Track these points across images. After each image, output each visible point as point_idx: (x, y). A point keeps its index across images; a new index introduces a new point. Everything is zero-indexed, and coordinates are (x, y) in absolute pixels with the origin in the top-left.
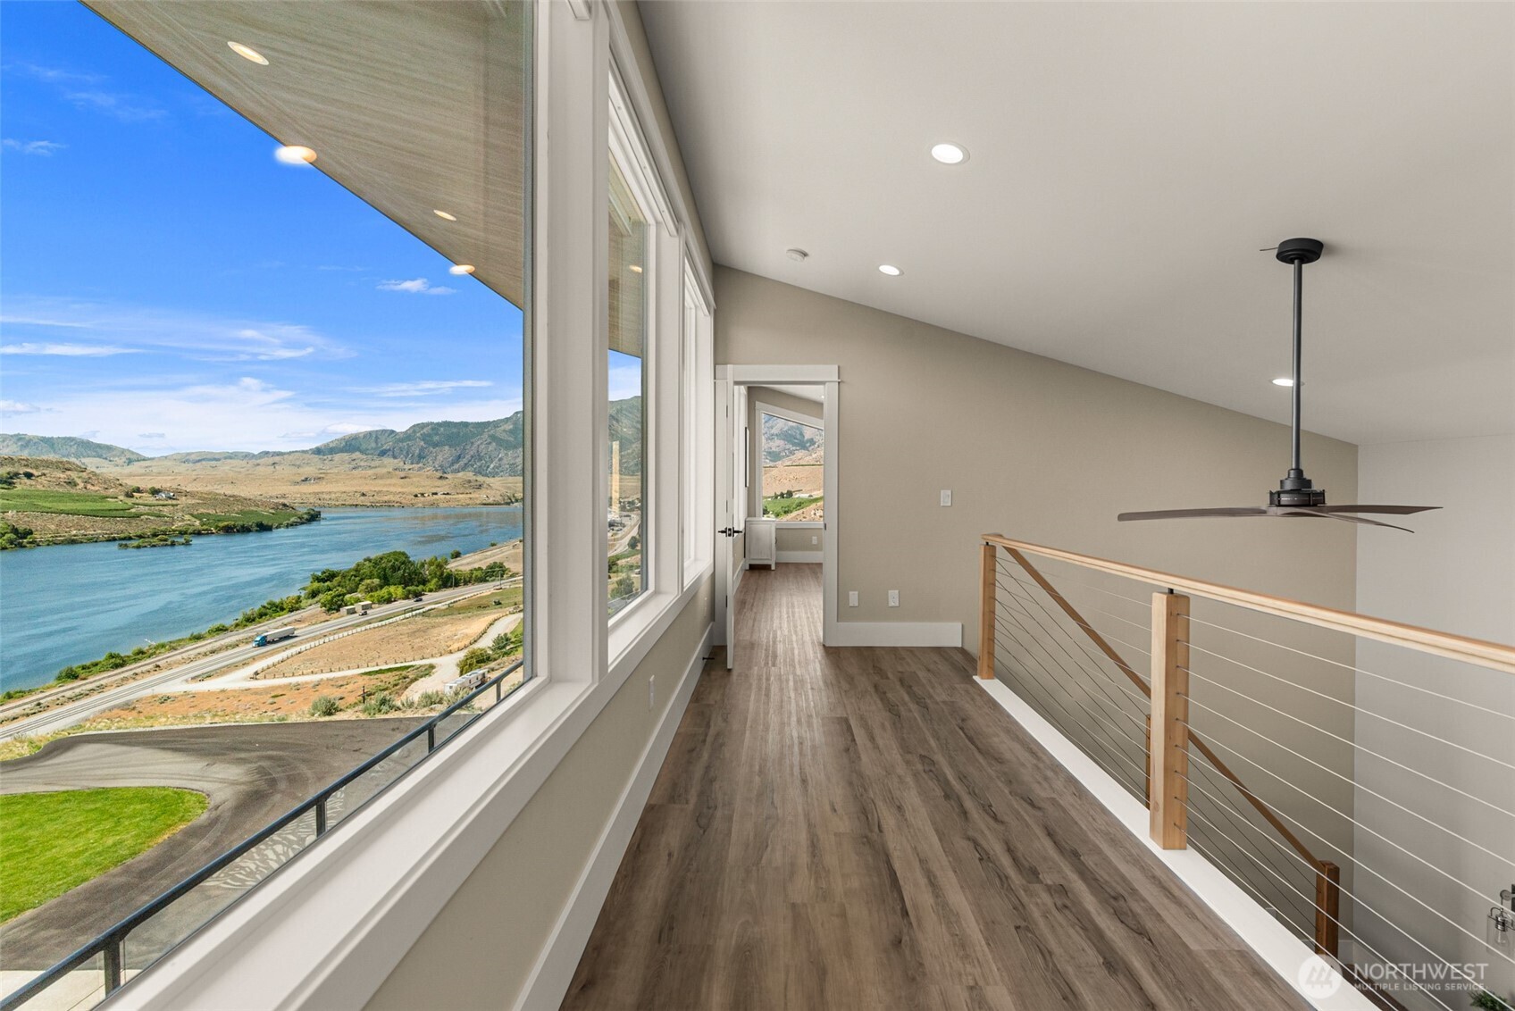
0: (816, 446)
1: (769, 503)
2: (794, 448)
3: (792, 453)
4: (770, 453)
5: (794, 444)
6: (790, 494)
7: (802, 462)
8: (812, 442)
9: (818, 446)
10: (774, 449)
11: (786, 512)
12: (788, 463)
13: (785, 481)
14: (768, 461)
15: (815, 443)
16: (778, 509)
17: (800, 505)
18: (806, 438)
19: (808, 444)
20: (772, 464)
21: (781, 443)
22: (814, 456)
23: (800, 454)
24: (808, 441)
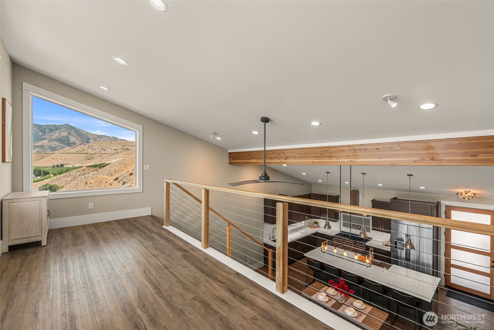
0: (76, 145)
1: (50, 169)
2: (64, 146)
3: (63, 148)
4: (50, 147)
5: (64, 144)
6: (62, 165)
7: (68, 152)
8: (74, 143)
9: (78, 146)
10: (53, 146)
11: (60, 174)
12: (62, 152)
13: (59, 160)
14: (49, 151)
15: (76, 144)
16: (56, 172)
17: (68, 170)
18: (71, 142)
19: (72, 144)
20: (52, 152)
21: (57, 143)
22: (75, 149)
23: (67, 148)
24: (72, 143)
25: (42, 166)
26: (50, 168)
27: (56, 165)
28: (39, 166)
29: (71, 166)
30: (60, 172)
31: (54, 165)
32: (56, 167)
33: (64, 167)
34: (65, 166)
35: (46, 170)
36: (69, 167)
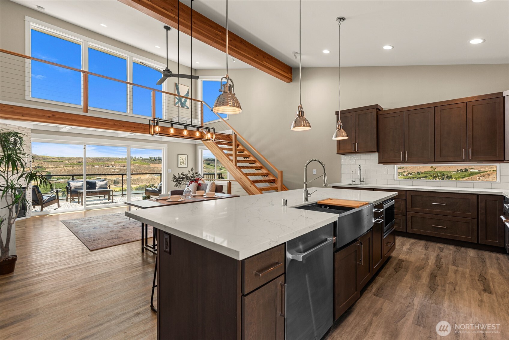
25: (446, 170)
26: (454, 172)
27: (460, 170)
28: (444, 170)
29: (477, 171)
30: (463, 177)
31: (457, 170)
32: (459, 171)
33: (468, 172)
34: (470, 170)
35: (449, 174)
36: (474, 172)
